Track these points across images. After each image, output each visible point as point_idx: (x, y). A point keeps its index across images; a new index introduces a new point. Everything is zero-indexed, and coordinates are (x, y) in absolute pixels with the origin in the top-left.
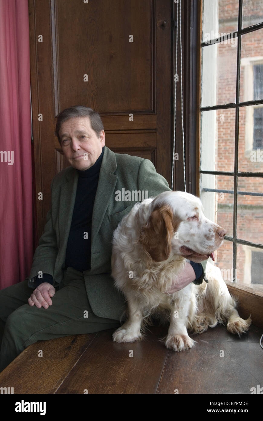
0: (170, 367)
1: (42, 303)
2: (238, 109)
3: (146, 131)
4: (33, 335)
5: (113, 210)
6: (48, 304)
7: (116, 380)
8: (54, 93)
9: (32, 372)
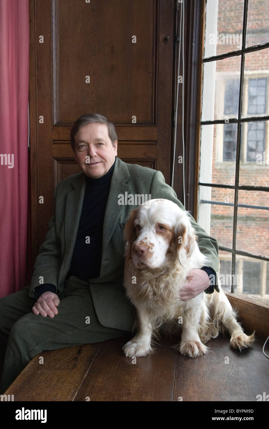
0: (181, 376)
1: (48, 312)
2: (240, 125)
3: (146, 143)
4: (38, 345)
5: (125, 219)
6: (54, 314)
7: (130, 390)
8: (53, 102)
9: (44, 384)
